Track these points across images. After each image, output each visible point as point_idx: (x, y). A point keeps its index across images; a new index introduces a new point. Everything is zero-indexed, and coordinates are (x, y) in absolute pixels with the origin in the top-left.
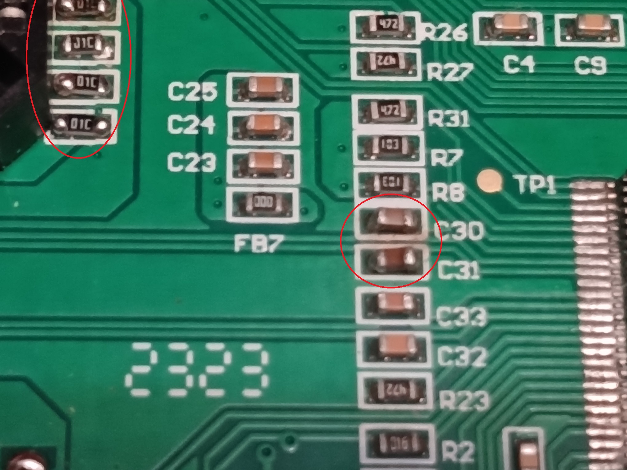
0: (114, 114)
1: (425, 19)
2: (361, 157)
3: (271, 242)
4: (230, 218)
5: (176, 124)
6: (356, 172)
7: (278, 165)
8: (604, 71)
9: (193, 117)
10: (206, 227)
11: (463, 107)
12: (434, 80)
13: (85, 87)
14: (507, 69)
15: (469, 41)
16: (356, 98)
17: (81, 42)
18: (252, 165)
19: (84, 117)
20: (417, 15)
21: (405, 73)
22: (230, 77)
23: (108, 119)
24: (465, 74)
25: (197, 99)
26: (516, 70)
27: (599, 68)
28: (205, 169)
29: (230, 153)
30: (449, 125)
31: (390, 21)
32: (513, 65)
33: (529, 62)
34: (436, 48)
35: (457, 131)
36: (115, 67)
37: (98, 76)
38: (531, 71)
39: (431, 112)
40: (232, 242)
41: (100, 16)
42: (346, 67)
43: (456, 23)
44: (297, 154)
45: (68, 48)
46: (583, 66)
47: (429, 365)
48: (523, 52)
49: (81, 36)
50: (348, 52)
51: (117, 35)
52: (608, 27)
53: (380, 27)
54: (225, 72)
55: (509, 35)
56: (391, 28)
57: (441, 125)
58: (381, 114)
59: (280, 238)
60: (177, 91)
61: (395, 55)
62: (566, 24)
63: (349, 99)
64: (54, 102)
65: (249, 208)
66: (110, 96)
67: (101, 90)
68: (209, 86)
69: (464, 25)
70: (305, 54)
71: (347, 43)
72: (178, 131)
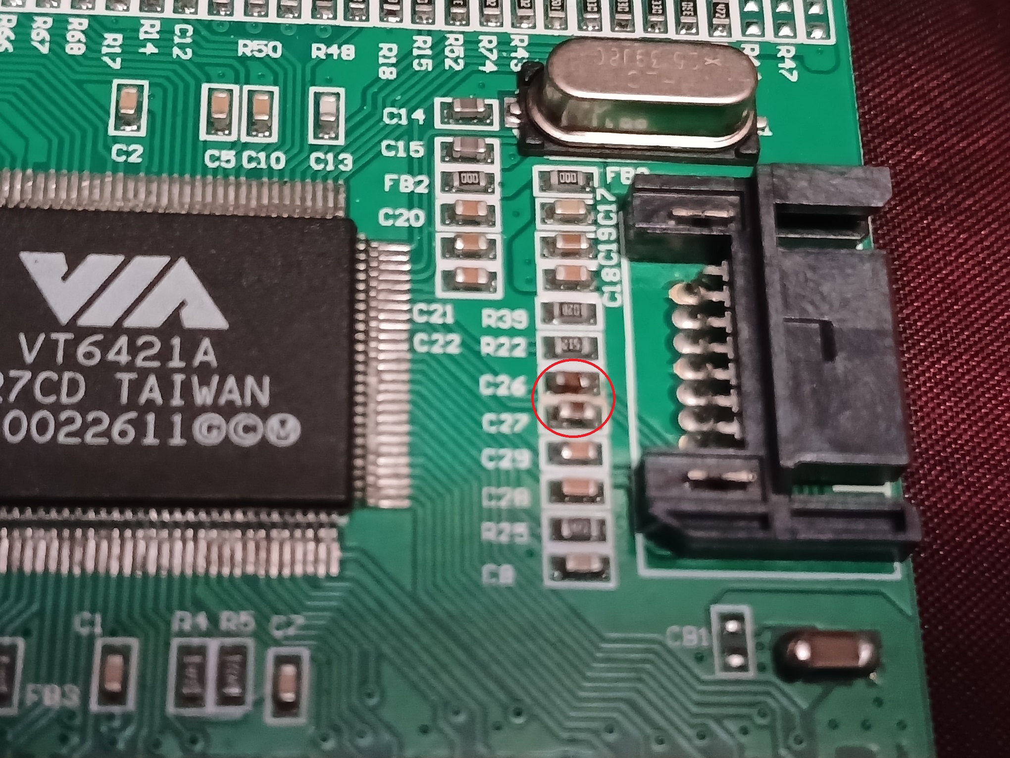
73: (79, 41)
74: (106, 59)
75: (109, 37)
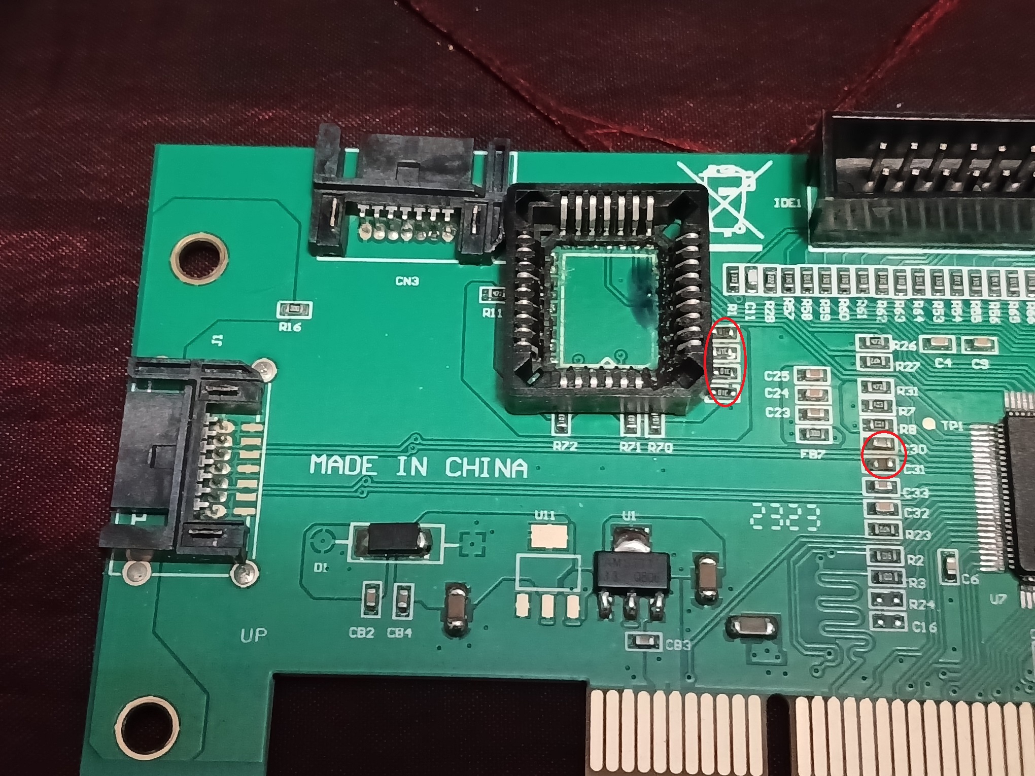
0: (738, 387)
1: (894, 339)
2: (863, 411)
3: (819, 454)
4: (798, 441)
5: (770, 393)
6: (861, 418)
7: (822, 415)
8: (987, 367)
9: (778, 389)
10: (786, 445)
11: (914, 384)
12: (900, 371)
13: (724, 374)
14: (937, 366)
15: (917, 351)
16: (860, 380)
17: (721, 351)
18: (809, 414)
19: (725, 389)
20: (890, 337)
21: (884, 367)
22: (795, 368)
23: (735, 390)
24: (915, 368)
25: (780, 380)
26: (941, 366)
27: (985, 365)
28: (785, 416)
29: (797, 408)
30: (908, 394)
31: (877, 340)
32: (940, 363)
33: (948, 362)
34: (900, 354)
35: (912, 397)
36: (738, 363)
37: (730, 368)
38: (949, 366)
39: (898, 387)
40: (800, 453)
41: (731, 337)
42: (854, 364)
43: (911, 341)
44: (830, 408)
45: (715, 353)
46: (977, 364)
47: (900, 517)
48: (945, 356)
49: (722, 348)
50: (855, 356)
51: (739, 347)
52: (989, 344)
53: (872, 344)
54: (792, 366)
55: (938, 348)
56: (877, 344)
57: (903, 395)
58: (874, 389)
59: (824, 452)
60: (769, 376)
61: (880, 358)
62: (967, 342)
63: (856, 381)
64: (710, 381)
65: (808, 436)
66: (736, 378)
67: (732, 375)
68: (785, 373)
69: (914, 342)
70: (833, 357)
71: (855, 351)
72: (771, 396)
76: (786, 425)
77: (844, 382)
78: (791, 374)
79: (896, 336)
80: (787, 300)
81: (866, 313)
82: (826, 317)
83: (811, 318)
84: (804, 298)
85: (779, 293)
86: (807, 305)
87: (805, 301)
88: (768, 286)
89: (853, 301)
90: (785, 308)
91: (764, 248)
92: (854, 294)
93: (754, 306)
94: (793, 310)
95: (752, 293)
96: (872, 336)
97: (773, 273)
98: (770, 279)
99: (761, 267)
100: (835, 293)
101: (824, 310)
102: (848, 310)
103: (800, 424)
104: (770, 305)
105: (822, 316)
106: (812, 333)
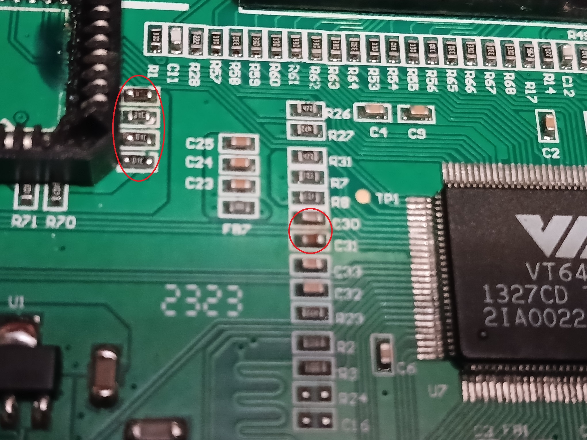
0: (156, 156)
1: (328, 106)
2: (293, 182)
3: (243, 229)
4: (221, 215)
5: (191, 162)
6: (290, 190)
7: (247, 186)
8: (424, 137)
9: (200, 158)
10: (207, 220)
11: (348, 155)
12: (333, 140)
13: (140, 140)
14: (372, 135)
15: (352, 119)
16: (290, 149)
17: (138, 115)
18: (233, 185)
19: (140, 157)
21: (317, 136)
22: (221, 136)
23: (152, 158)
24: (349, 137)
25: (202, 148)
26: (377, 136)
27: (422, 135)
28: (207, 188)
29: (221, 179)
30: (340, 165)
31: (308, 107)
32: (375, 132)
33: (384, 131)
34: (333, 122)
35: (345, 168)
36: (157, 129)
37: (147, 134)
38: (385, 136)
39: (331, 158)
40: (222, 229)
41: (149, 100)
42: (284, 132)
43: (344, 109)
44: (258, 180)
45: (130, 118)
46: (414, 134)
47: (330, 298)
48: (380, 125)
49: (138, 112)
50: (285, 124)
51: (158, 111)
52: (427, 113)
53: (303, 110)
54: (218, 133)
55: (373, 116)
56: (309, 111)
57: (336, 165)
58: (304, 158)
59: (249, 226)
60: (191, 143)
61: (312, 126)
62: (404, 110)
63: (285, 150)
64: (123, 148)
65: (231, 209)
66: (153, 144)
67: (149, 142)
68: (209, 141)
69: (348, 110)
70: (262, 124)
71: (285, 119)
72: (192, 165)
73: (512, 87)
74: (528, 97)
75: (528, 84)
76: (208, 197)
77: (273, 151)
78: (216, 142)
79: (329, 103)
80: (214, 63)
81: (298, 78)
82: (255, 82)
83: (239, 82)
84: (234, 61)
85: (205, 55)
86: (236, 69)
87: (233, 64)
88: (193, 46)
89: (285, 66)
90: (211, 71)
91: (190, 8)
92: (286, 58)
93: (178, 68)
94: (220, 74)
95: (176, 54)
96: (304, 102)
97: (200, 33)
98: (196, 39)
99: (186, 27)
100: (265, 57)
101: (253, 74)
102: (279, 76)
103: (223, 197)
104: (195, 67)
105: (251, 81)
106: (241, 98)
